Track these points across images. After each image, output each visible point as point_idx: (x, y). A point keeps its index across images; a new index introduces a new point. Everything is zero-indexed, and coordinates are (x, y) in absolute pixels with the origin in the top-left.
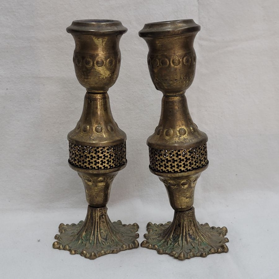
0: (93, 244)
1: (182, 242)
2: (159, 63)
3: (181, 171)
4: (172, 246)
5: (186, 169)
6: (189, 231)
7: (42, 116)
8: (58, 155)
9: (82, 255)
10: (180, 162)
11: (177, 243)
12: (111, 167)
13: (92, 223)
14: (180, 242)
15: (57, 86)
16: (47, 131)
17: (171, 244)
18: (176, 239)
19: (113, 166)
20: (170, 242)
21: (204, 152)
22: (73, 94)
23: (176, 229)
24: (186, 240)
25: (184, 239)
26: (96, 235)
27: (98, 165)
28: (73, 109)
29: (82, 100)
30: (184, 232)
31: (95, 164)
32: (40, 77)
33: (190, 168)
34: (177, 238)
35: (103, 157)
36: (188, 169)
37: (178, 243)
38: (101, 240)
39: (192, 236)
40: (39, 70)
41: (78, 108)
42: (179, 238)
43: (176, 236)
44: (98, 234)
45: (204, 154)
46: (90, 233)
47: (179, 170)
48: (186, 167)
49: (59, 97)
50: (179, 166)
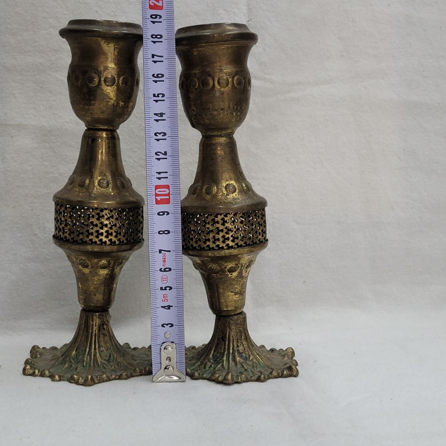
0: (87, 368)
1: (227, 363)
2: (197, 84)
3: (229, 247)
4: (212, 369)
5: (236, 244)
6: (238, 347)
7: (6, 185)
8: (30, 246)
9: (71, 381)
10: (227, 233)
11: (220, 364)
12: (120, 242)
13: (87, 337)
14: (225, 362)
15: (32, 139)
16: (14, 207)
17: (210, 367)
18: (218, 360)
19: (123, 241)
20: (209, 364)
21: (263, 221)
22: (56, 151)
23: (218, 344)
24: (234, 360)
25: (230, 359)
26: (92, 354)
27: (101, 237)
28: (57, 175)
29: (70, 162)
30: (231, 348)
31: (97, 237)
32: (6, 124)
33: (242, 243)
34: (221, 357)
35: (109, 226)
36: (239, 244)
37: (223, 365)
38: (101, 362)
39: (243, 354)
40: (6, 114)
41: (64, 173)
42: (223, 357)
43: (219, 355)
44: (96, 353)
45: (261, 225)
46: (83, 352)
47: (226, 246)
48: (236, 241)
49: (35, 156)
50: (225, 239)
